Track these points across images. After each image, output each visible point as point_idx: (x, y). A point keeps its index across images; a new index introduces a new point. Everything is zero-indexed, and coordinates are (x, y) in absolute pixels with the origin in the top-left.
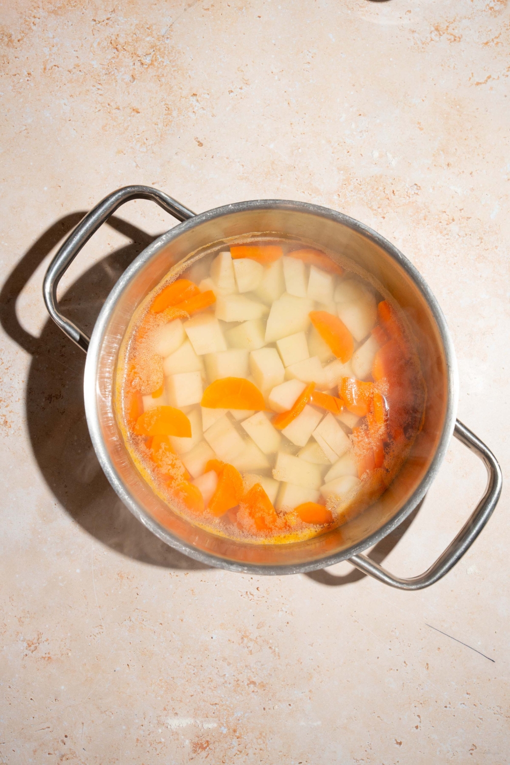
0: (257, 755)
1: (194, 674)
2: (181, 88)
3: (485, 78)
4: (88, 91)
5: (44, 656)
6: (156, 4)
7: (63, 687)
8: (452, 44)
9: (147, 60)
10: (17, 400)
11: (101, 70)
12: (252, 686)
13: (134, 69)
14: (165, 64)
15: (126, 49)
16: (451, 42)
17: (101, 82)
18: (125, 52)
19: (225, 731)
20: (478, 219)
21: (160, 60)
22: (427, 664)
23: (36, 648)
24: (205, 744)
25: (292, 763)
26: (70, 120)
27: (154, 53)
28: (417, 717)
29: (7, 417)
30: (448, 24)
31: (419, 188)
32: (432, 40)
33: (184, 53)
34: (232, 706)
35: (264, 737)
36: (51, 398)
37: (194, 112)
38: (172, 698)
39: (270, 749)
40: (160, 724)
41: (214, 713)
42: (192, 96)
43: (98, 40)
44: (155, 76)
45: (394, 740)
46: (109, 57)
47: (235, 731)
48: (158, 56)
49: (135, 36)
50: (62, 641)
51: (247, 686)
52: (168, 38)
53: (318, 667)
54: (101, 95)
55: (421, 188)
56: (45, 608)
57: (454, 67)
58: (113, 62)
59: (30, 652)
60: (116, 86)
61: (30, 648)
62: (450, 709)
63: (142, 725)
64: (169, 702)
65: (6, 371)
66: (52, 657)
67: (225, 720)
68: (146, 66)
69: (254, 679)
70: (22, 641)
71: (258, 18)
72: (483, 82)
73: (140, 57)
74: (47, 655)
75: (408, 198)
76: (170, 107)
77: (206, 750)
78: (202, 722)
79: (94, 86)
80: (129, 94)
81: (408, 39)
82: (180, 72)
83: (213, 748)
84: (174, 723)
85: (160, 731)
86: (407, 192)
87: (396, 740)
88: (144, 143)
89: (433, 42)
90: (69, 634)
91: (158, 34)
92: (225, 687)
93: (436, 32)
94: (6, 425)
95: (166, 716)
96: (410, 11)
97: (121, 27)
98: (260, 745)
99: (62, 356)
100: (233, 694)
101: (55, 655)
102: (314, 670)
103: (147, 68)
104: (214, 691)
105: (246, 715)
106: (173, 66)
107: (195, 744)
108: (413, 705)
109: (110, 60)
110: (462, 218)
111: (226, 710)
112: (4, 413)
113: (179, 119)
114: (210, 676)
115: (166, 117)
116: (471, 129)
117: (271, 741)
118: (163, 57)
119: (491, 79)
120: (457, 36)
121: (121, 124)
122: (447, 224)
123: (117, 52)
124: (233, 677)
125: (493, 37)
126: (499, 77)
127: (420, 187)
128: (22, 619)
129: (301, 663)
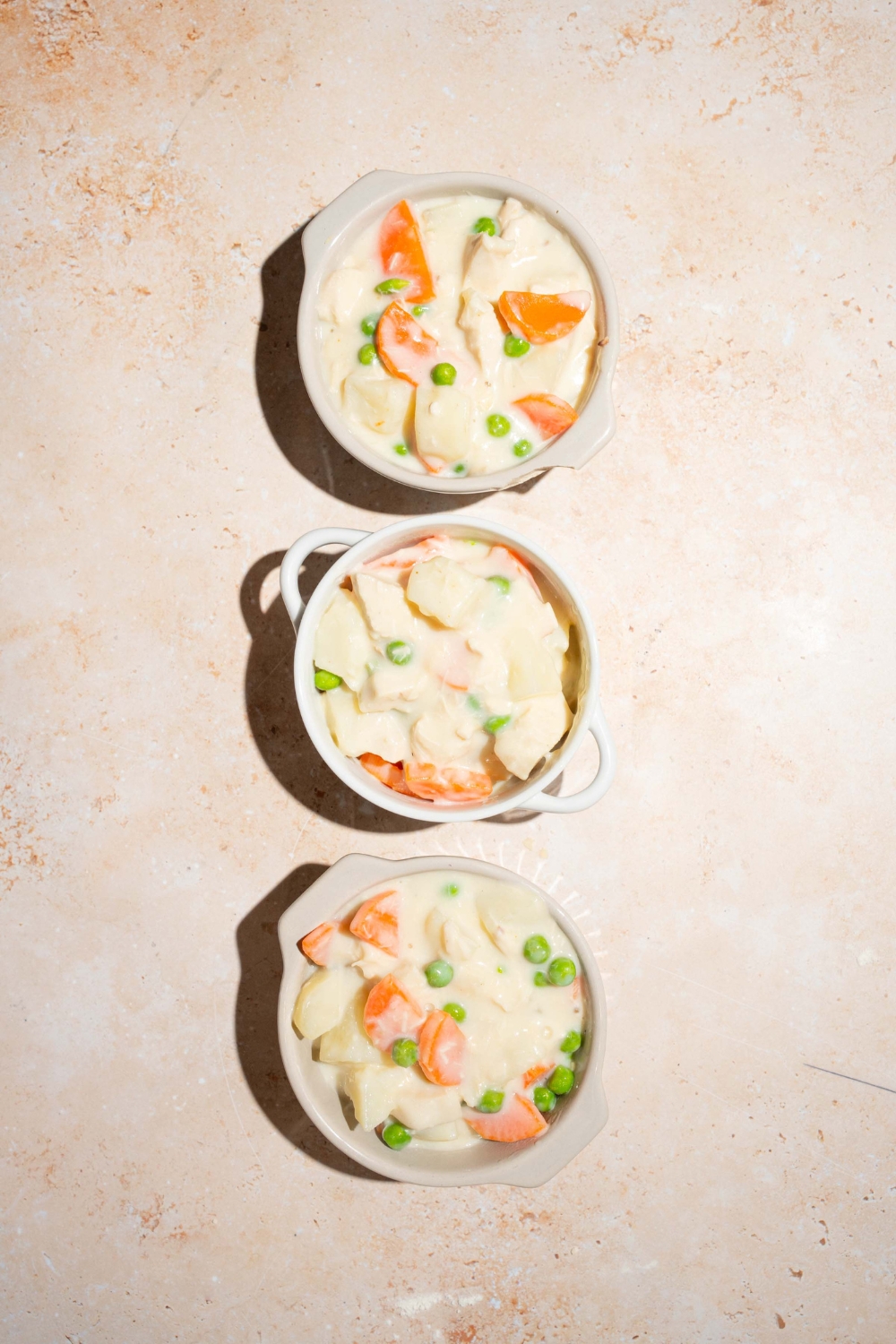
0: (560, 1337)
1: (427, 1217)
2: (212, 239)
3: (727, 106)
4: (56, 272)
5: (174, 1232)
6: (141, 104)
7: (215, 1279)
8: (659, 55)
9: (146, 202)
10: (45, 817)
11: (70, 233)
12: (528, 1221)
13: (127, 221)
14: (177, 203)
15: (106, 189)
16: (656, 53)
17: (75, 253)
18: (105, 195)
19: (498, 1305)
20: (763, 352)
21: (167, 197)
22: (820, 1132)
23: (157, 1222)
24: (469, 1331)
25: (622, 1339)
26: (36, 330)
27: (154, 187)
28: (821, 1225)
29: (34, 848)
30: (645, 23)
31: (648, 320)
32: (622, 56)
33: (205, 179)
34: (501, 1260)
35: (565, 1304)
36: (101, 803)
37: (241, 274)
38: (399, 1264)
39: (579, 1323)
40: (388, 1310)
41: (473, 1278)
42: (233, 248)
43: (55, 184)
44: (164, 226)
45: (787, 1270)
46: (80, 208)
47: (514, 1302)
48: (163, 192)
49: (116, 164)
50: (197, 1203)
51: (520, 1223)
52: (173, 158)
53: (634, 1169)
54: (78, 275)
55: (652, 319)
56: (159, 1152)
57: (670, 95)
58: (89, 215)
59: (149, 1231)
60: (101, 255)
61: (147, 1224)
62: (875, 1201)
63: (358, 1318)
64: (394, 1271)
65: (17, 772)
66: (187, 1231)
67: (495, 1287)
68: (146, 213)
69: (529, 1209)
70: (133, 1214)
71: (317, 88)
72: (725, 112)
73: (132, 198)
74: (179, 1231)
75: (633, 342)
76: (199, 274)
77: (473, 1341)
78: (456, 1296)
79: (64, 263)
80: (126, 265)
81: (581, 63)
82: (204, 213)
83: (484, 1337)
84: (412, 1305)
85: (389, 1322)
86: (629, 332)
87: (791, 1270)
88: (169, 344)
89: (624, 58)
90: (207, 1190)
91: (155, 153)
92: (483, 1230)
93: (627, 41)
94: (36, 862)
95: (395, 1296)
96: (574, 15)
97: (90, 153)
98: (561, 1318)
99: (105, 729)
100: (499, 1240)
101: (191, 1228)
102: (628, 1175)
103: (148, 215)
104: (467, 1241)
105: (528, 1271)
106: (192, 205)
107: (452, 1334)
108: (809, 1205)
109: (82, 212)
110: (734, 356)
111: (492, 1269)
112: (30, 843)
113: (220, 293)
114: (456, 1216)
115: (195, 292)
116: (719, 199)
117: (578, 1309)
118: (172, 192)
119: (737, 105)
120: (664, 39)
121: (122, 318)
122: (710, 372)
123: (90, 198)
124: (494, 1211)
125: (727, 30)
126: (750, 98)
127: (649, 318)
128: (126, 1178)
129: (604, 1168)
